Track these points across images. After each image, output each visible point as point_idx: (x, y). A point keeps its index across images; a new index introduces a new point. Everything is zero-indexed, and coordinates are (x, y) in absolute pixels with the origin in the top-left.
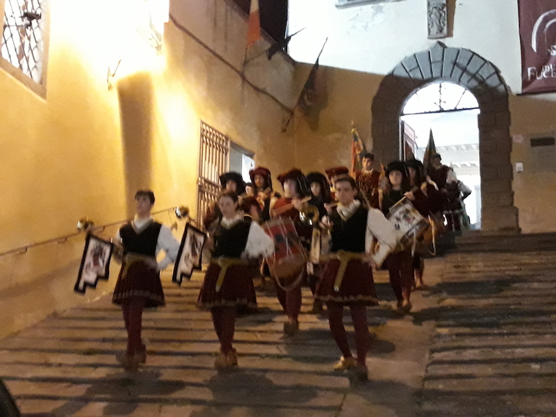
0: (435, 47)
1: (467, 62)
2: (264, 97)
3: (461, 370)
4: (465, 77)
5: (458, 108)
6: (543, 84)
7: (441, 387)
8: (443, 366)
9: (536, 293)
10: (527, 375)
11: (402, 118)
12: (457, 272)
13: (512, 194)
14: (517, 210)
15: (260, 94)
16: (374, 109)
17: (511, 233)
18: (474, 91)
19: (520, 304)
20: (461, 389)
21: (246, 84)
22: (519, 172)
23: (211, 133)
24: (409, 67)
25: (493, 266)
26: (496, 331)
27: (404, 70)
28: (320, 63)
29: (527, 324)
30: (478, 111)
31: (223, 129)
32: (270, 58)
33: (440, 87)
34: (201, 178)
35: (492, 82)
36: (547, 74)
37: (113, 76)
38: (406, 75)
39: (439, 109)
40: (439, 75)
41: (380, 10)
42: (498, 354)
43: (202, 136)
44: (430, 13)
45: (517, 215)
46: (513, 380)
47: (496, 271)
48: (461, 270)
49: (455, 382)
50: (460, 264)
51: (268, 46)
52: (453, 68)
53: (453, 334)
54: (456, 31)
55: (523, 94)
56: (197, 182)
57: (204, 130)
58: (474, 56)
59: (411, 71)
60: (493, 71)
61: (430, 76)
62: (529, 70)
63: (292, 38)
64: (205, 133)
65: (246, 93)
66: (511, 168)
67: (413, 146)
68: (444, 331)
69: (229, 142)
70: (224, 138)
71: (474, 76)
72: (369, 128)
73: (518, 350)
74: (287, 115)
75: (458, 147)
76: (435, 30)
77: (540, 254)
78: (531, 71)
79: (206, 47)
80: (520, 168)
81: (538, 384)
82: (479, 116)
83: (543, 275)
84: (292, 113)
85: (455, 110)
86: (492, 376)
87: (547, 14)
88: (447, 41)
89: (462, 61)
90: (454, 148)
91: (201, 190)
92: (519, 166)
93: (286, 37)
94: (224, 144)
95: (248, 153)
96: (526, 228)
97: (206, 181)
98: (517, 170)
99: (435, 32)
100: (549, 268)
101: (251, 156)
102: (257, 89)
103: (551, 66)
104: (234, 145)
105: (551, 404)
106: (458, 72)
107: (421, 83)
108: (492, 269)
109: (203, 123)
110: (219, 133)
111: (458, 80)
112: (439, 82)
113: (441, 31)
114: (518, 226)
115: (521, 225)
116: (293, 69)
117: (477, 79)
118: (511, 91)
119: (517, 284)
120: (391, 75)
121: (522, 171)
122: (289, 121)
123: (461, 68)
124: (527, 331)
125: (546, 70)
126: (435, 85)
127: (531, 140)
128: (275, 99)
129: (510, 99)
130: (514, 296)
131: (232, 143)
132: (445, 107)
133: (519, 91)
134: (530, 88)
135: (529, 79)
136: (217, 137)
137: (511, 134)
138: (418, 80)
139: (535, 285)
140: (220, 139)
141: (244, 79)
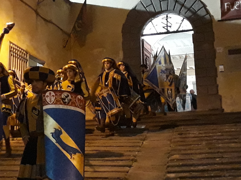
1: (183, 0)
2: (50, 25)
4: (183, 10)
5: (179, 30)
6: (235, 14)
9: (234, 150)
11: (142, 38)
12: (181, 138)
13: (217, 86)
14: (221, 96)
15: (49, 23)
16: (122, 32)
17: (217, 112)
18: (189, 19)
19: (223, 157)
21: (39, 17)
23: (16, 50)
24: (146, 4)
25: (205, 133)
27: (143, 6)
29: (227, 170)
30: (192, 32)
31: (24, 47)
33: (167, 17)
35: (202, 13)
38: (143, 9)
39: (166, 31)
40: (166, 9)
43: (10, 51)
45: (221, 100)
47: (207, 136)
48: (184, 136)
50: (183, 132)
52: (175, 4)
53: (177, 178)
55: (222, 20)
59: (147, 7)
60: (202, 5)
61: (160, 10)
62: (226, 4)
64: (12, 49)
65: (39, 23)
66: (216, 69)
67: (150, 56)
68: (172, 175)
69: (28, 55)
70: (25, 53)
71: (189, 9)
72: (121, 45)
74: (66, 37)
77: (235, 125)
78: (228, 5)
80: (221, 69)
82: (193, 35)
83: (238, 138)
84: (69, 35)
85: (177, 32)
90: (178, 57)
92: (221, 68)
94: (25, 56)
95: (40, 62)
96: (227, 108)
98: (220, 71)
102: (46, 20)
103: (240, 1)
106: (178, 6)
107: (155, 15)
108: (204, 135)
109: (11, 43)
110: (21, 49)
111: (178, 13)
112: (167, 14)
114: (221, 107)
115: (224, 107)
116: (69, 7)
117: (191, 11)
118: (214, 19)
119: (220, 145)
120: (134, 10)
121: (223, 71)
122: (67, 41)
123: (180, 4)
124: (227, 175)
125: (237, 5)
126: (163, 16)
127: (229, 51)
128: (58, 27)
129: (213, 24)
130: (218, 152)
131: (30, 55)
132: (171, 30)
133: (220, 18)
134: (226, 16)
135: (226, 10)
136: (20, 52)
137: (215, 47)
138: (152, 13)
139: (233, 145)
140: (22, 53)
141: (38, 14)
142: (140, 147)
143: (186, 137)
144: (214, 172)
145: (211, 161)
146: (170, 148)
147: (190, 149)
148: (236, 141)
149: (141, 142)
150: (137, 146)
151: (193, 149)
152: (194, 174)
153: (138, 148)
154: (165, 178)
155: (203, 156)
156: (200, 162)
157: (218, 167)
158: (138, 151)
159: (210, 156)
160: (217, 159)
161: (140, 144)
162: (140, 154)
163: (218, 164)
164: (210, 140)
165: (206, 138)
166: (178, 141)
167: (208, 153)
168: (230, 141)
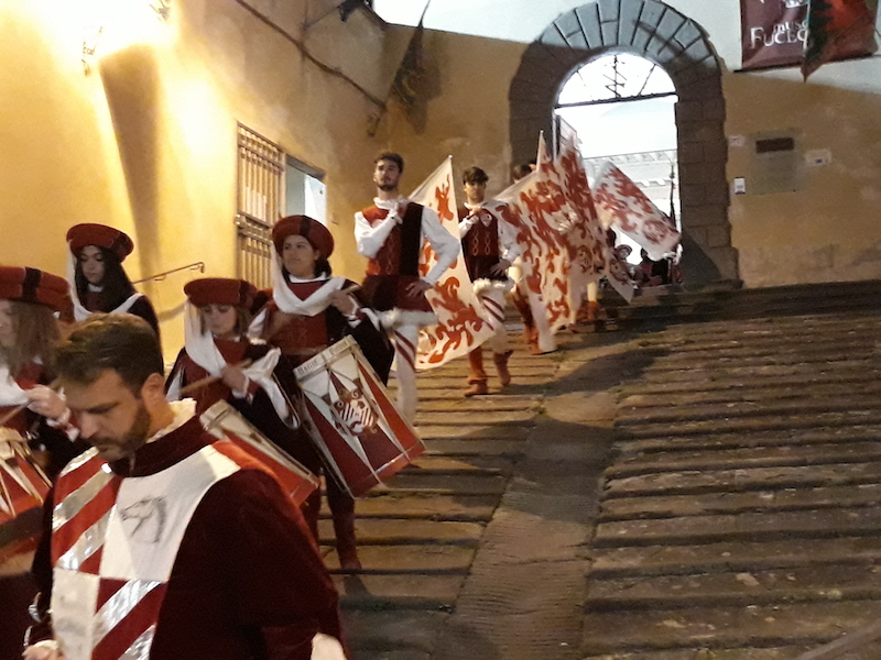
1: (656, 20)
2: (337, 81)
3: (654, 506)
4: (654, 45)
5: (643, 94)
6: (775, 54)
7: (623, 532)
8: (626, 500)
9: (763, 382)
10: (753, 510)
11: (557, 112)
12: (645, 353)
13: (729, 228)
14: (736, 252)
15: (332, 77)
16: (510, 98)
17: (728, 288)
18: (668, 66)
19: (742, 400)
20: (652, 534)
21: (307, 60)
22: (738, 193)
23: (254, 142)
24: (566, 30)
25: (702, 341)
26: (706, 445)
27: (558, 35)
28: (425, 25)
29: (752, 430)
30: (675, 99)
31: (273, 135)
32: (344, 19)
33: (616, 61)
34: (241, 215)
35: (698, 51)
36: (780, 38)
37: (91, 53)
38: (559, 41)
39: (613, 96)
40: (614, 41)
42: (709, 478)
43: (240, 146)
45: (736, 261)
46: (732, 518)
47: (705, 349)
49: (644, 525)
50: (650, 340)
52: (636, 30)
53: (639, 451)
55: (744, 70)
56: (235, 222)
57: (242, 137)
58: (669, 10)
59: (569, 36)
60: (698, 33)
61: (599, 44)
62: (753, 31)
64: (244, 142)
65: (309, 76)
66: (727, 189)
69: (283, 156)
70: (275, 150)
71: (667, 43)
72: (506, 127)
73: (738, 472)
74: (375, 110)
75: (644, 155)
77: (770, 321)
78: (757, 33)
80: (740, 187)
81: (771, 523)
82: (679, 110)
83: (777, 353)
84: (383, 107)
85: (640, 97)
86: (700, 514)
89: (649, 19)
90: (638, 157)
91: (241, 234)
92: (739, 184)
94: (277, 159)
95: (314, 173)
96: (751, 280)
97: (250, 219)
98: (736, 191)
100: (787, 343)
101: (319, 176)
102: (324, 68)
103: (787, 24)
104: (291, 160)
105: (791, 555)
106: (642, 36)
107: (586, 55)
108: (698, 346)
109: (240, 126)
110: (269, 142)
111: (643, 50)
112: (614, 53)
114: (738, 276)
115: (743, 275)
116: (381, 35)
117: (672, 48)
118: (726, 67)
119: (736, 370)
120: (538, 44)
121: (743, 190)
122: (378, 121)
123: (647, 30)
124: (753, 442)
125: (780, 32)
126: (605, 60)
127: (758, 143)
128: (355, 85)
129: (724, 79)
130: (732, 388)
131: (288, 156)
132: (624, 92)
133: (738, 64)
134: (755, 60)
135: (753, 46)
136: (264, 148)
137: (726, 134)
138: (581, 51)
139: (765, 369)
140: (270, 151)
141: (305, 54)
144: (723, 437)
145: (713, 410)
147: (667, 382)
148: (772, 359)
149: (555, 364)
150: (546, 375)
151: (674, 382)
153: (547, 379)
155: (697, 397)
156: (689, 413)
157: (732, 423)
160: (731, 405)
161: (551, 371)
163: (731, 416)
164: (714, 358)
165: (703, 353)
167: (707, 390)
168: (758, 359)
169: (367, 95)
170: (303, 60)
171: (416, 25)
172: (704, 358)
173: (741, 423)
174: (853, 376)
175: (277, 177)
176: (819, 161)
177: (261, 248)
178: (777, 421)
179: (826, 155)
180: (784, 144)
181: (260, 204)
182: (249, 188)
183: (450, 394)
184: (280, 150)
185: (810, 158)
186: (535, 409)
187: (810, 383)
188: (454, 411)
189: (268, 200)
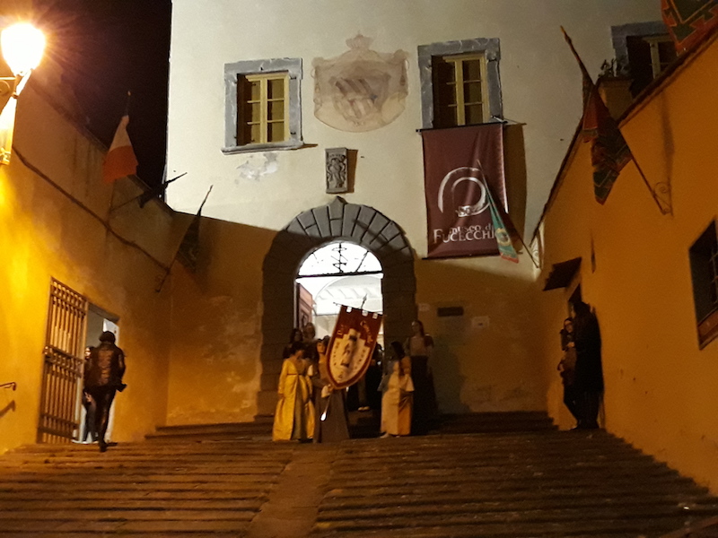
0: (334, 202)
1: (368, 221)
2: (133, 250)
4: (367, 237)
5: (359, 271)
6: (451, 248)
9: (431, 480)
11: (298, 281)
12: (349, 458)
15: (129, 248)
16: (263, 269)
18: (377, 253)
21: (111, 235)
23: (63, 293)
24: (306, 223)
25: (390, 450)
26: (381, 524)
27: (299, 225)
28: (202, 215)
30: (381, 276)
31: (79, 289)
32: (142, 207)
33: (340, 247)
34: (49, 347)
35: (397, 243)
36: (455, 237)
38: (300, 231)
39: (338, 271)
40: (339, 234)
41: (273, 158)
43: (52, 295)
44: (329, 165)
48: (354, 455)
50: (353, 450)
51: (140, 192)
52: (354, 227)
53: (333, 529)
54: (357, 187)
55: (429, 258)
56: (43, 352)
57: (55, 289)
58: (378, 214)
59: (307, 228)
60: (398, 232)
61: (329, 234)
62: (436, 231)
63: (169, 184)
64: (56, 292)
65: (110, 246)
68: (325, 525)
69: (87, 304)
70: (80, 299)
71: (376, 237)
72: (261, 291)
74: (161, 273)
76: (334, 184)
77: (441, 438)
78: (439, 233)
79: (63, 192)
82: (383, 281)
83: (442, 460)
84: (168, 271)
85: (356, 273)
87: (454, 171)
88: (348, 197)
89: (364, 220)
91: (48, 361)
93: (163, 182)
94: (81, 306)
95: (111, 317)
97: (56, 350)
99: (334, 186)
101: (114, 320)
102: (123, 241)
103: (459, 228)
104: (92, 306)
106: (359, 231)
107: (320, 242)
108: (386, 454)
109: (54, 280)
110: (75, 293)
111: (359, 241)
112: (339, 242)
113: (341, 185)
116: (170, 219)
117: (380, 240)
118: (416, 255)
120: (285, 231)
122: (163, 281)
123: (363, 227)
125: (454, 233)
126: (334, 246)
127: (439, 309)
128: (149, 255)
129: (415, 263)
130: (406, 484)
131: (90, 304)
132: (346, 269)
133: (426, 255)
134: (436, 252)
135: (436, 242)
136: (72, 297)
137: (416, 302)
138: (316, 238)
139: (432, 471)
140: (76, 300)
141: (109, 230)
142: (277, 474)
143: (358, 458)
145: (391, 500)
146: (328, 478)
147: (361, 479)
148: (437, 464)
149: (281, 465)
150: (273, 474)
151: (366, 479)
152: (362, 523)
153: (275, 477)
154: (312, 530)
155: (381, 491)
156: (375, 502)
158: (274, 483)
159: (391, 490)
160: (404, 496)
161: (278, 470)
162: (277, 487)
164: (396, 463)
165: (389, 460)
166: (344, 465)
167: (389, 486)
168: (428, 465)
169: (156, 262)
170: (107, 235)
171: (196, 213)
172: (389, 463)
173: (409, 509)
174: (490, 478)
175: (80, 319)
176: (481, 324)
177: (63, 372)
178: (434, 508)
179: (486, 320)
180: (458, 311)
181: (65, 339)
182: (57, 327)
183: (198, 487)
184: (84, 299)
185: (474, 322)
186: (262, 499)
187: (461, 482)
188: (200, 499)
189: (72, 336)
